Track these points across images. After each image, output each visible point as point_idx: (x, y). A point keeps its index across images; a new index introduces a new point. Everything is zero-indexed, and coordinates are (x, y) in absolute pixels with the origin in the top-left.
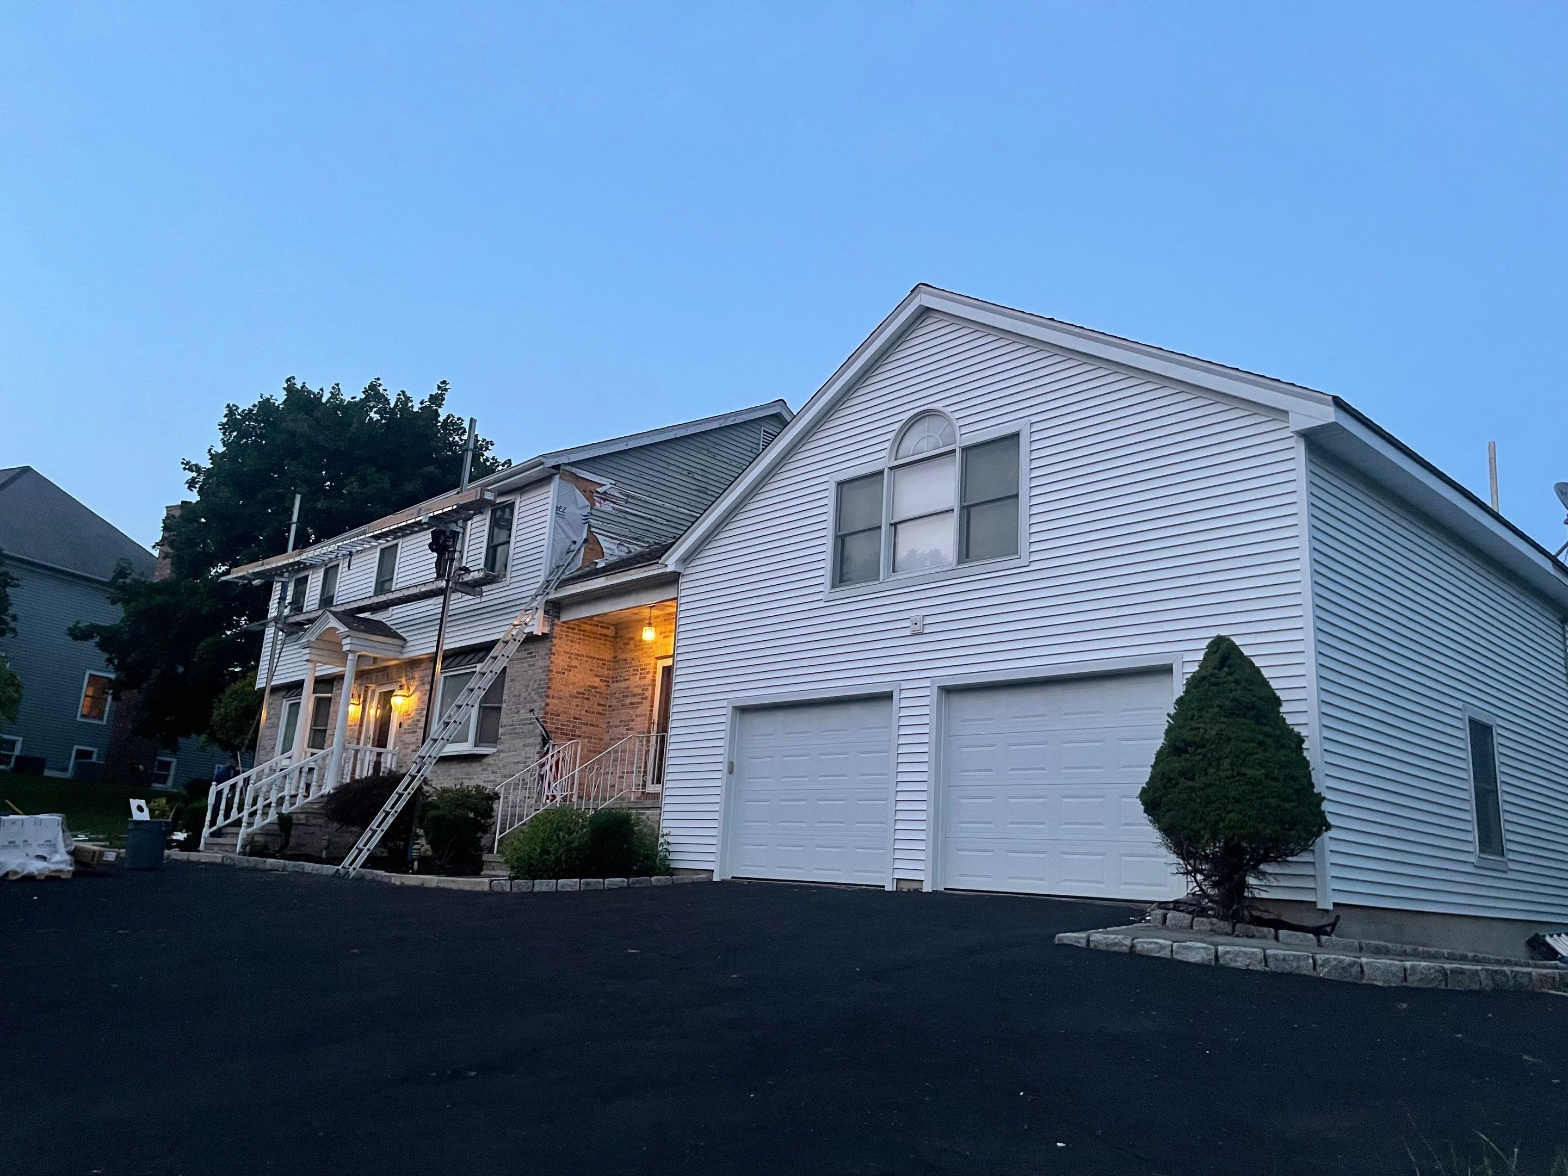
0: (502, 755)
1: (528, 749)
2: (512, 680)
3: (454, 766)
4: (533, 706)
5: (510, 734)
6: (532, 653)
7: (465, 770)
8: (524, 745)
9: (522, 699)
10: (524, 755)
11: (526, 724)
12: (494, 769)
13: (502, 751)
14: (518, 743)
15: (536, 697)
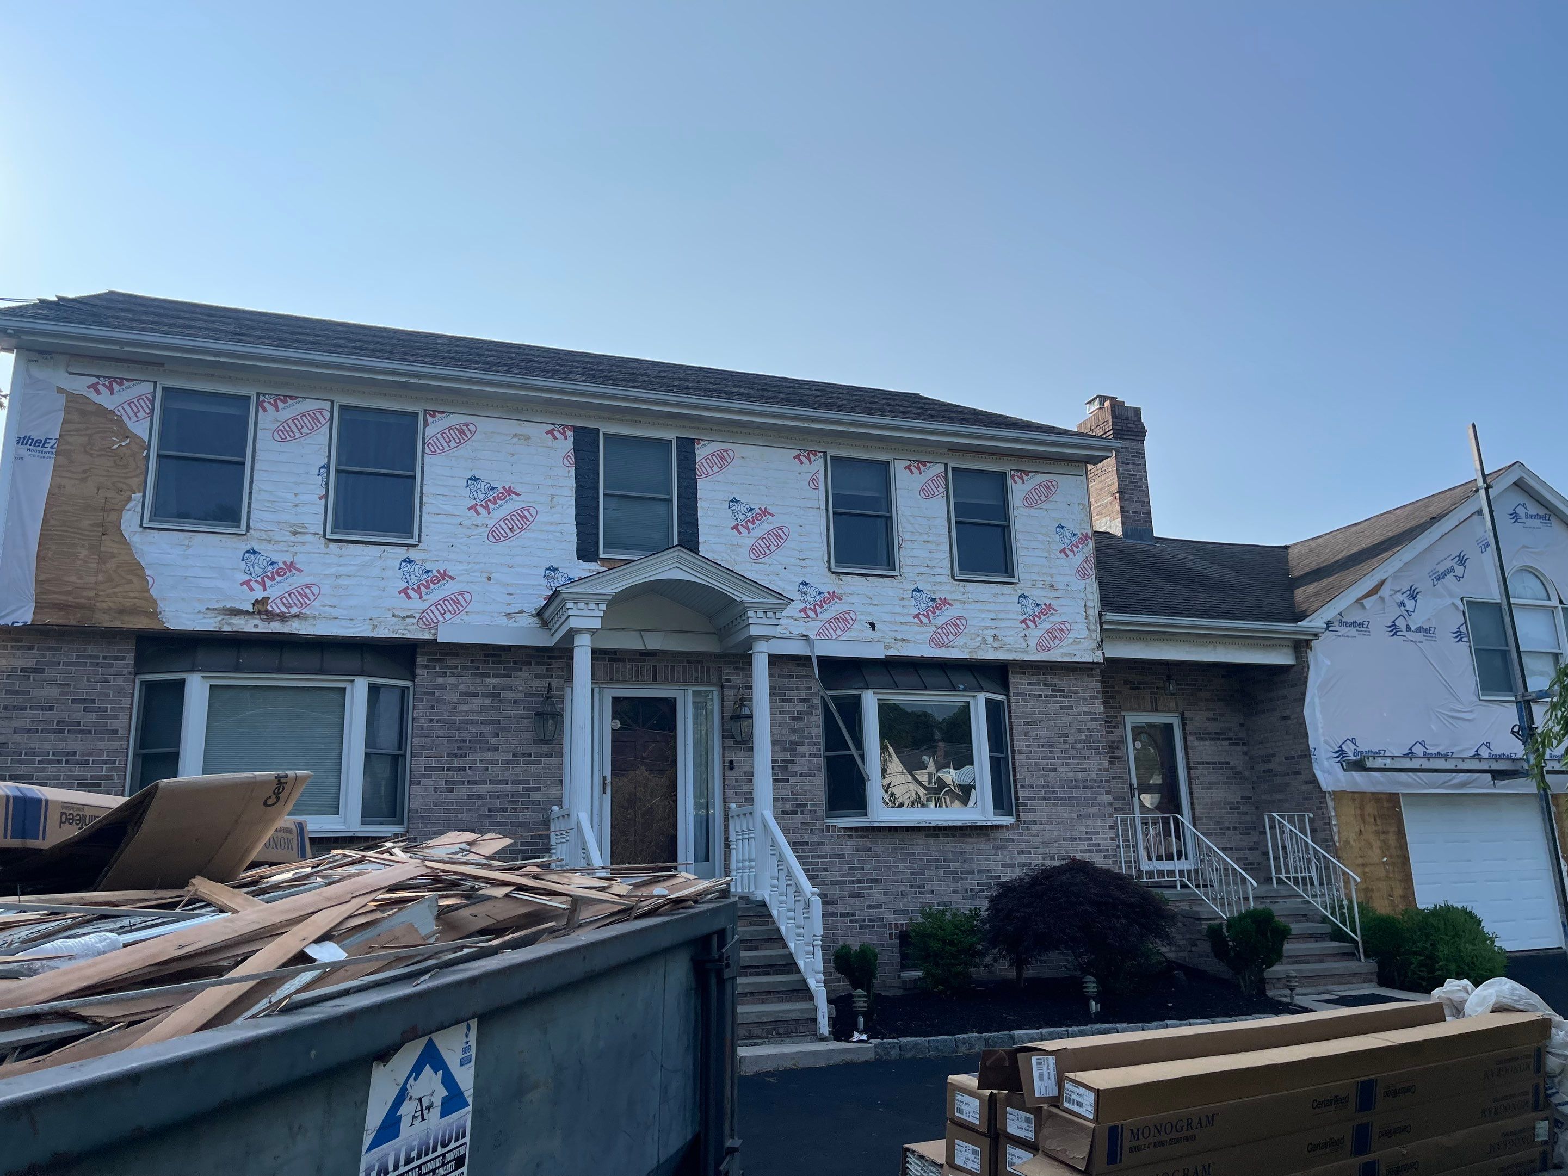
0: (1034, 828)
1: (1090, 822)
2: (1028, 724)
3: (920, 841)
4: (1086, 763)
5: (1045, 799)
6: (1063, 691)
7: (950, 847)
8: (1079, 816)
9: (1057, 752)
10: (1083, 829)
11: (1077, 787)
12: (1024, 846)
13: (1035, 822)
14: (1066, 813)
15: (1087, 753)
